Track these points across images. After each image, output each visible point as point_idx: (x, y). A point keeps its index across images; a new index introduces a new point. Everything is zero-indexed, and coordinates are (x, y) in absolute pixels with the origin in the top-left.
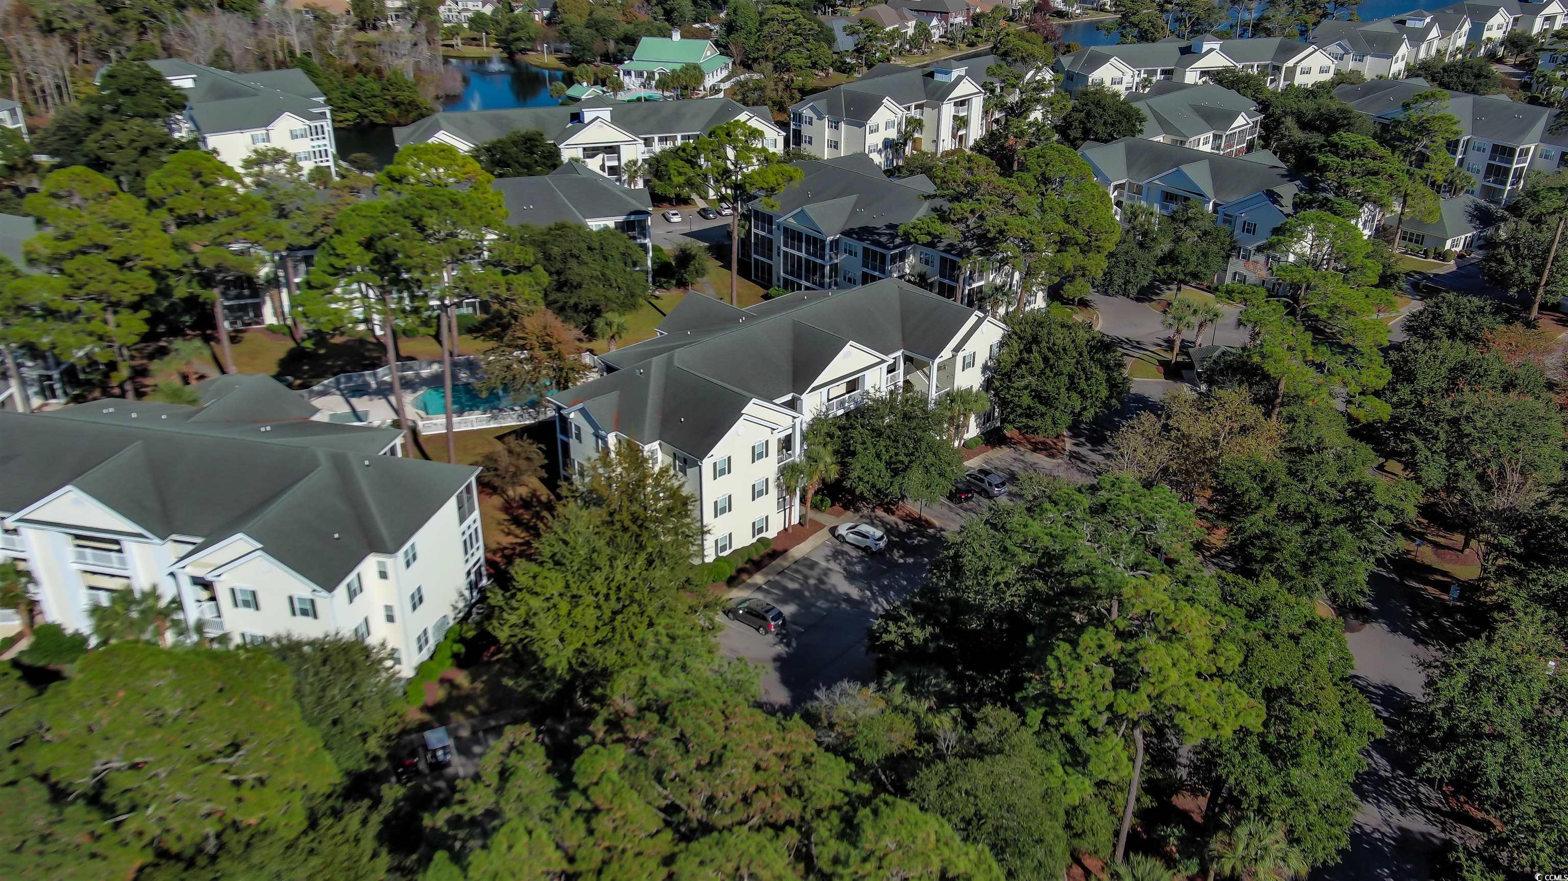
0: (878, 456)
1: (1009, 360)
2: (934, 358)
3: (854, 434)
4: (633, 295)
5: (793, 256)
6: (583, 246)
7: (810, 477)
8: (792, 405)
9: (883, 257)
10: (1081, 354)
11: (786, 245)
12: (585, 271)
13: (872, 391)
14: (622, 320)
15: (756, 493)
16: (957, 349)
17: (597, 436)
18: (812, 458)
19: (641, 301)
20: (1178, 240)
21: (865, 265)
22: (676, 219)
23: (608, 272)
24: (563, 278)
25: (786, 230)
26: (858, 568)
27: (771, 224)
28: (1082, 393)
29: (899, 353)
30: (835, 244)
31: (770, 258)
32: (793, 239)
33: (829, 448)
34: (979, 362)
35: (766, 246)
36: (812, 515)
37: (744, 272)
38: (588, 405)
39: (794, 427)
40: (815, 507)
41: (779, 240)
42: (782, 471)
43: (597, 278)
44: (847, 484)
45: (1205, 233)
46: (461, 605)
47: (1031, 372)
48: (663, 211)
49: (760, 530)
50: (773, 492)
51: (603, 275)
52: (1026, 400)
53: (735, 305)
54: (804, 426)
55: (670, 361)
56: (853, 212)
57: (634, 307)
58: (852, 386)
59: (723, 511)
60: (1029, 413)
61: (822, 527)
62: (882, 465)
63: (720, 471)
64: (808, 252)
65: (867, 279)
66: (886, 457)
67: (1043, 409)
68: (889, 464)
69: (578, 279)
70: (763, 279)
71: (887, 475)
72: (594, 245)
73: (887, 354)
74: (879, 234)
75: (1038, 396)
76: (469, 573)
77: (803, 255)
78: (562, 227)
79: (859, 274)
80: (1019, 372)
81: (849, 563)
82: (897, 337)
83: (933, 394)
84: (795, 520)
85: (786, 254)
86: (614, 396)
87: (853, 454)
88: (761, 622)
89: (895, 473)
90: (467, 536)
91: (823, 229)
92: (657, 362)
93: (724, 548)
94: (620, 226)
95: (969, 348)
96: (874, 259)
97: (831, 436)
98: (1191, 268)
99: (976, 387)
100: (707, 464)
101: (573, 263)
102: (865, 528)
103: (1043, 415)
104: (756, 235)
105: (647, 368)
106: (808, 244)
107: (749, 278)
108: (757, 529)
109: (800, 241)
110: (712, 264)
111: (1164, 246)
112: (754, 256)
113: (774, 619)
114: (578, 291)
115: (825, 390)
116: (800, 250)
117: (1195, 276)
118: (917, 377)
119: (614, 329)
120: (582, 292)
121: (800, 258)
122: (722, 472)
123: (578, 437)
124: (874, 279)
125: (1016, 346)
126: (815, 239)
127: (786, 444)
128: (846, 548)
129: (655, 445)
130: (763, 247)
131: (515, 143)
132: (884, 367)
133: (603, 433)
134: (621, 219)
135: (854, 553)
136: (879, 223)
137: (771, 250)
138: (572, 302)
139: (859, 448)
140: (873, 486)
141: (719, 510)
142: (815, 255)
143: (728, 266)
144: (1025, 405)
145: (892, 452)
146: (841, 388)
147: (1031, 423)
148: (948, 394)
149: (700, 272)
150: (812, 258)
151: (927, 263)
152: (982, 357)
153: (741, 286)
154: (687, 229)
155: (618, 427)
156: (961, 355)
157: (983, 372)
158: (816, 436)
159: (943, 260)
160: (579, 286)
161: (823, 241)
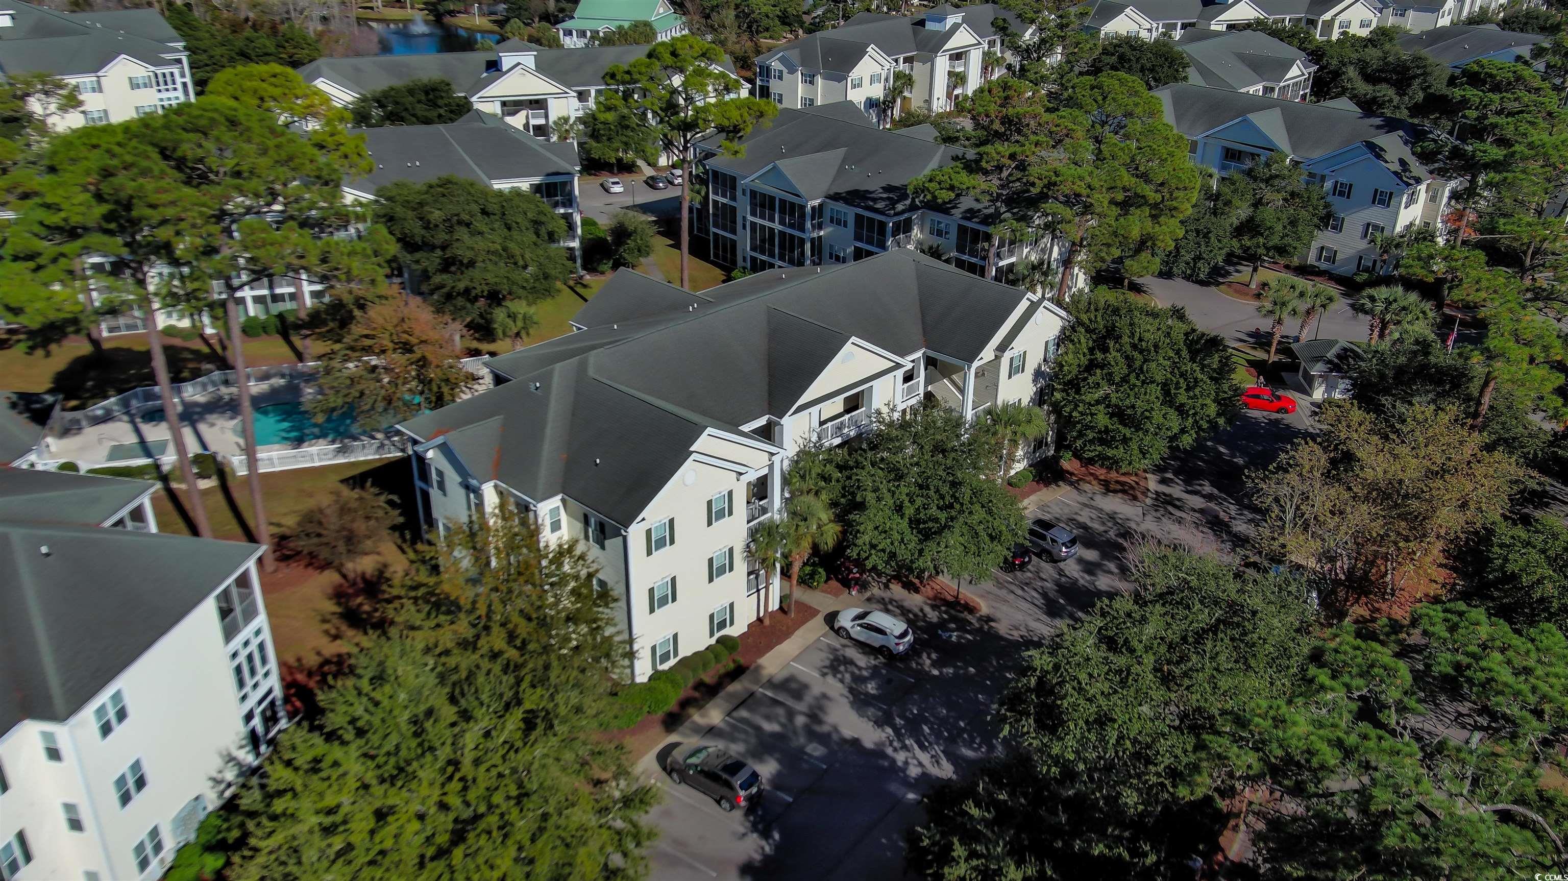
0: (899, 509)
1: (1074, 361)
2: (970, 359)
3: (862, 475)
4: (546, 277)
5: (763, 227)
6: (475, 208)
7: (797, 542)
8: (767, 434)
9: (882, 226)
10: (1178, 352)
11: (753, 214)
12: (480, 244)
13: (885, 410)
14: (532, 310)
15: (715, 571)
16: (1002, 348)
17: (468, 488)
18: (798, 516)
19: (559, 285)
20: (1258, 204)
21: (858, 238)
22: (617, 189)
23: (511, 245)
24: (448, 254)
25: (753, 194)
26: (871, 688)
27: (734, 188)
28: (1181, 410)
29: (919, 354)
30: (818, 211)
31: (734, 232)
32: (763, 206)
33: (824, 496)
34: (1031, 367)
35: (728, 216)
36: (800, 594)
37: (699, 249)
38: (453, 438)
39: (771, 467)
40: (802, 581)
41: (743, 207)
42: (753, 534)
43: (495, 253)
44: (853, 553)
45: (1293, 194)
46: (230, 775)
47: (1110, 381)
48: (600, 180)
49: (722, 625)
50: (741, 567)
51: (505, 249)
52: (1102, 419)
53: (686, 289)
54: (786, 463)
55: (582, 368)
56: (841, 171)
57: (549, 292)
58: (853, 404)
59: (663, 602)
60: (1106, 437)
61: (813, 613)
62: (905, 524)
63: (654, 544)
64: (782, 222)
65: (859, 255)
66: (909, 511)
67: (1127, 432)
68: (914, 523)
69: (469, 254)
70: (725, 259)
71: (912, 539)
72: (490, 208)
73: (902, 356)
74: (875, 200)
75: (1118, 414)
76: (249, 717)
77: (777, 226)
78: (446, 183)
79: (850, 250)
80: (1091, 380)
81: (858, 679)
82: (915, 330)
83: (969, 415)
84: (774, 605)
85: (753, 225)
86: (494, 423)
87: (861, 506)
88: (724, 791)
89: (926, 536)
90: (242, 658)
91: (802, 190)
92: (561, 372)
93: (665, 657)
94: (537, 189)
95: (1018, 346)
96: (870, 229)
97: (826, 478)
98: (1275, 240)
99: (1025, 402)
100: (636, 533)
101: (462, 233)
102: (879, 618)
103: (1125, 441)
104: (715, 203)
105: (546, 380)
106: (782, 212)
107: (705, 258)
108: (717, 623)
109: (772, 208)
110: (660, 243)
111: (1241, 211)
112: (713, 229)
113: (745, 786)
114: (470, 272)
115: (814, 410)
116: (772, 220)
117: (1282, 251)
118: (944, 389)
119: (520, 324)
120: (475, 273)
121: (772, 230)
122: (661, 544)
123: (441, 486)
124: (869, 254)
125: (1084, 341)
126: (792, 205)
127: (760, 489)
128: (852, 653)
129: (555, 502)
130: (724, 217)
131: (411, 91)
132: (900, 374)
133: (474, 482)
134: (536, 180)
135: (862, 660)
136: (874, 184)
137: (734, 222)
138: (461, 286)
139: (870, 497)
140: (893, 555)
141: (656, 602)
142: (792, 226)
143: (677, 246)
144: (1101, 426)
145: (919, 501)
146: (836, 405)
147: (1110, 453)
148: (989, 412)
149: (643, 251)
150: (789, 231)
151: (939, 233)
152: (1034, 361)
153: (692, 266)
154: (629, 201)
155: (499, 472)
156: (1008, 355)
157: (1035, 381)
158: (803, 477)
159: (962, 230)
160: (472, 264)
161: (802, 208)
